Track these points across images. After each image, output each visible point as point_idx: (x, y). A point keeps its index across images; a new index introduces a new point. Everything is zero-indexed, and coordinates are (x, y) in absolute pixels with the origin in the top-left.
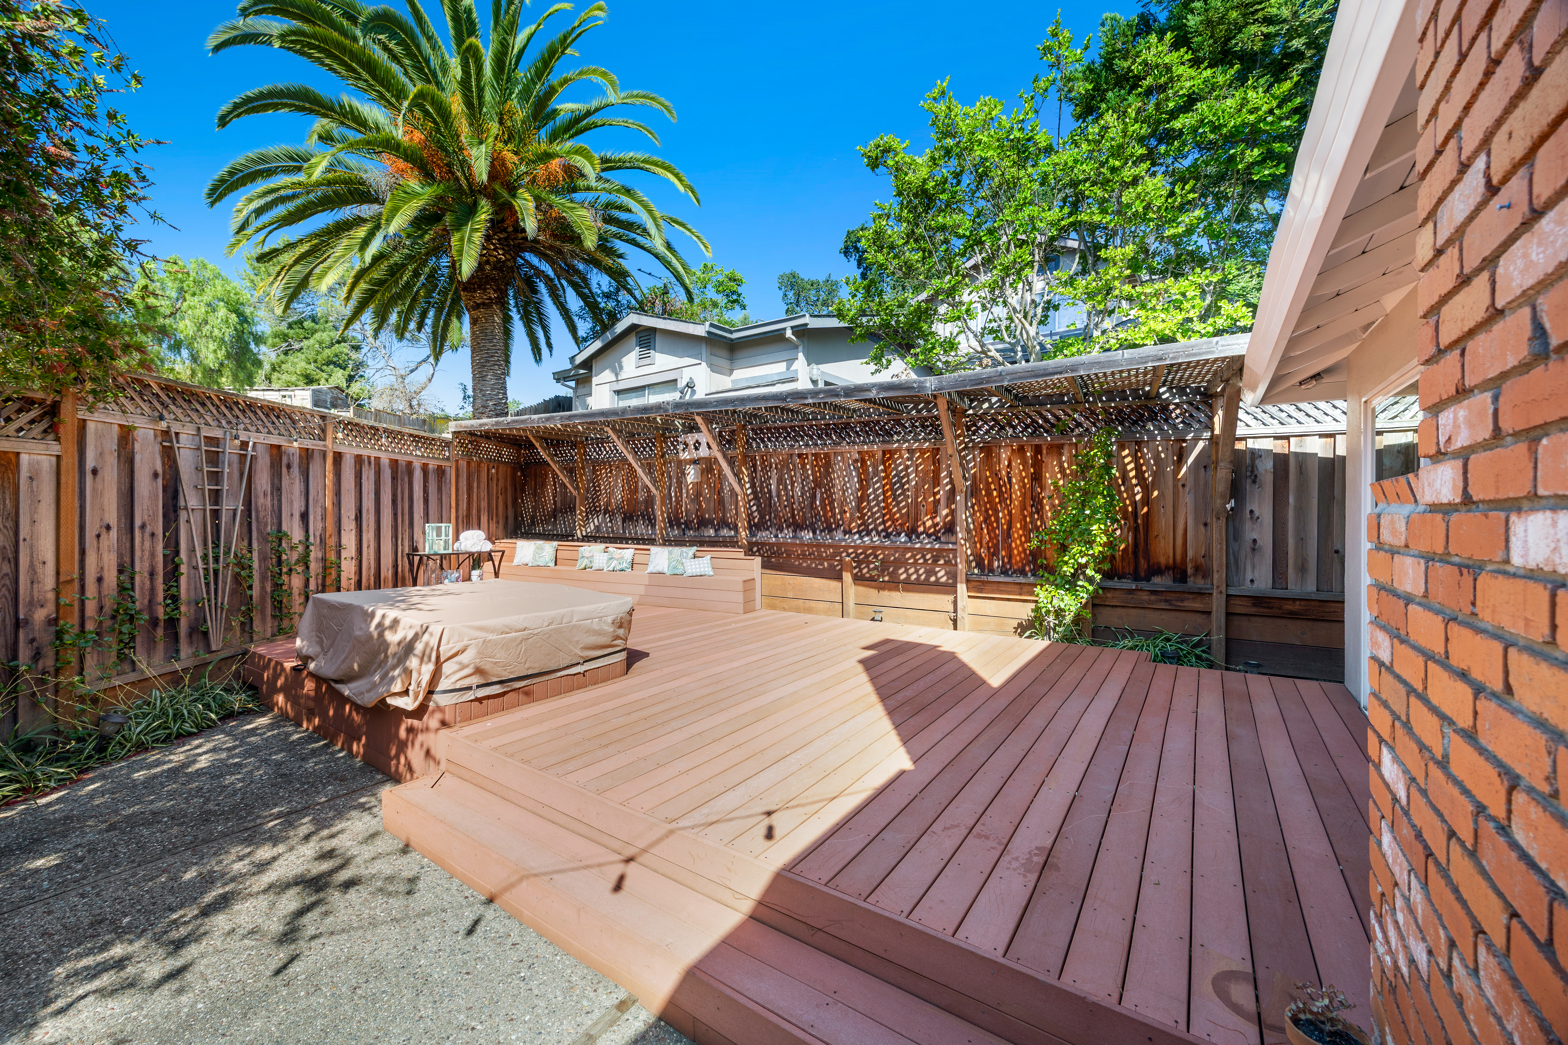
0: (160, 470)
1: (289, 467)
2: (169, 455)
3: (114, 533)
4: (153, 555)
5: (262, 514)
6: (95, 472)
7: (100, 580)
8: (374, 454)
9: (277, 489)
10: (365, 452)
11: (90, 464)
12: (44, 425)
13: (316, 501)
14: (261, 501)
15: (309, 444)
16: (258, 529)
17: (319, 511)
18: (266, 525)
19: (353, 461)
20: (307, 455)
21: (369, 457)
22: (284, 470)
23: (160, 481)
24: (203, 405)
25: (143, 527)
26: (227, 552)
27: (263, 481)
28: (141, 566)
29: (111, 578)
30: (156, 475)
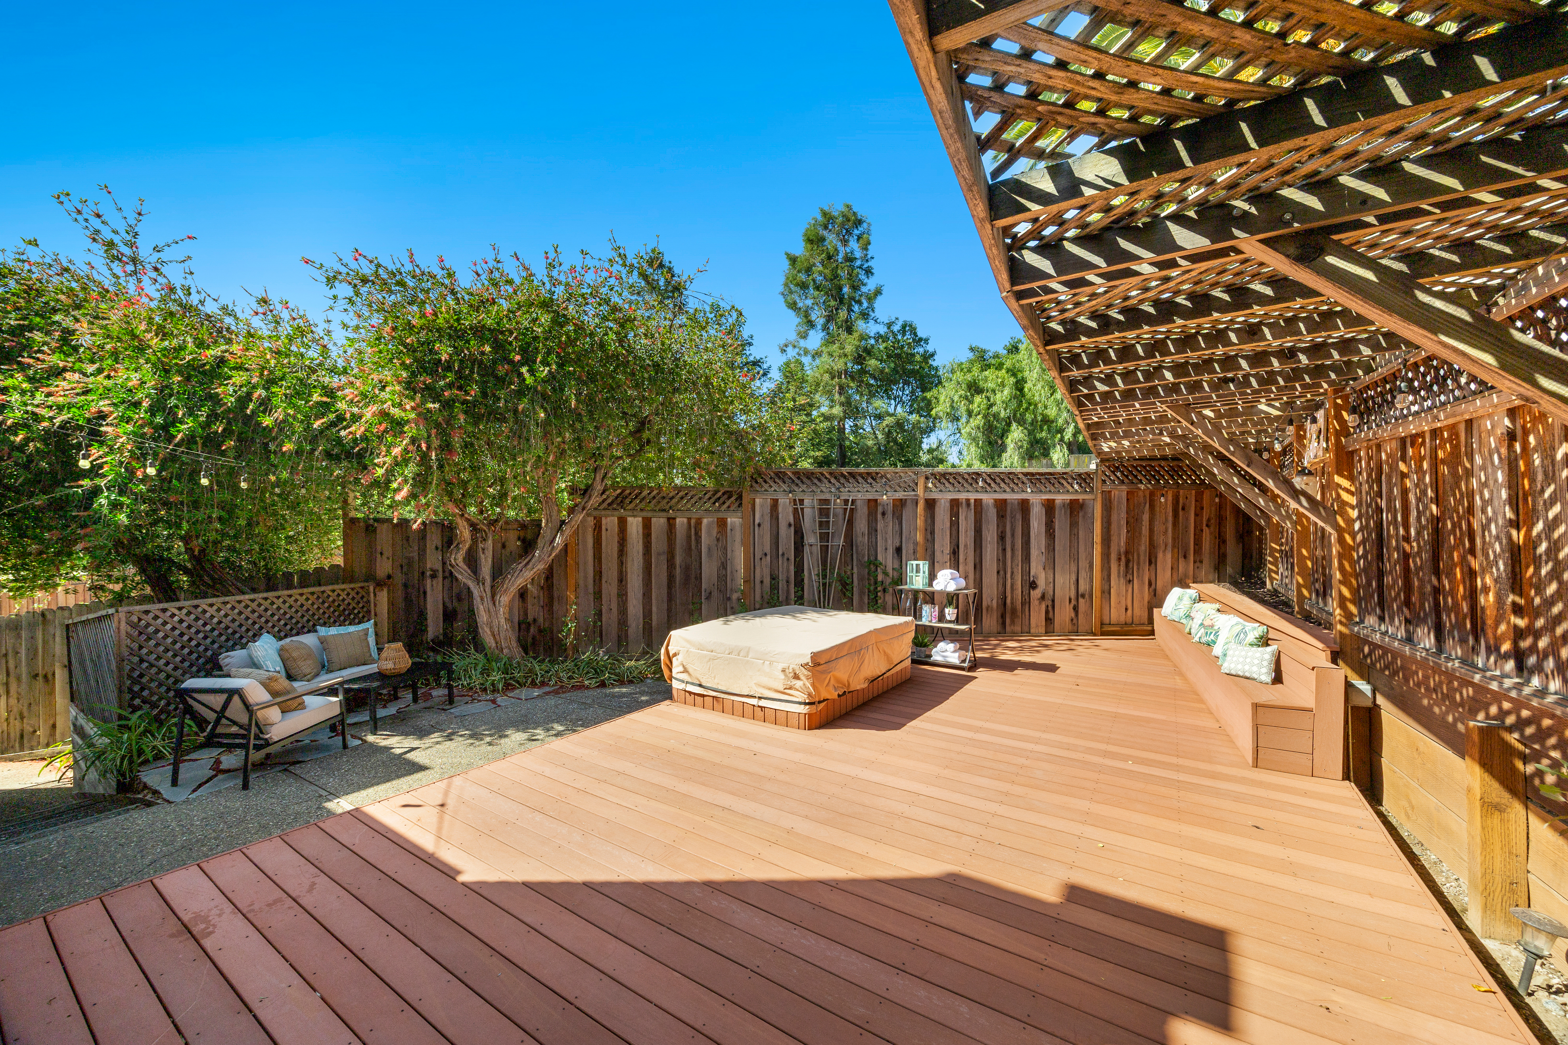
0: (792, 522)
1: (883, 514)
2: (798, 514)
3: (768, 557)
4: (788, 571)
5: (860, 549)
6: (759, 525)
7: (762, 582)
8: (973, 496)
9: (873, 531)
10: (962, 496)
11: (757, 522)
12: (737, 504)
13: (908, 539)
14: (860, 539)
15: (900, 495)
16: (858, 560)
17: (911, 546)
18: (863, 556)
19: (948, 505)
20: (900, 504)
21: (968, 500)
22: (879, 516)
23: (792, 528)
24: (819, 480)
25: (783, 554)
26: (832, 573)
27: (861, 525)
28: (782, 577)
29: (767, 581)
30: (790, 525)
